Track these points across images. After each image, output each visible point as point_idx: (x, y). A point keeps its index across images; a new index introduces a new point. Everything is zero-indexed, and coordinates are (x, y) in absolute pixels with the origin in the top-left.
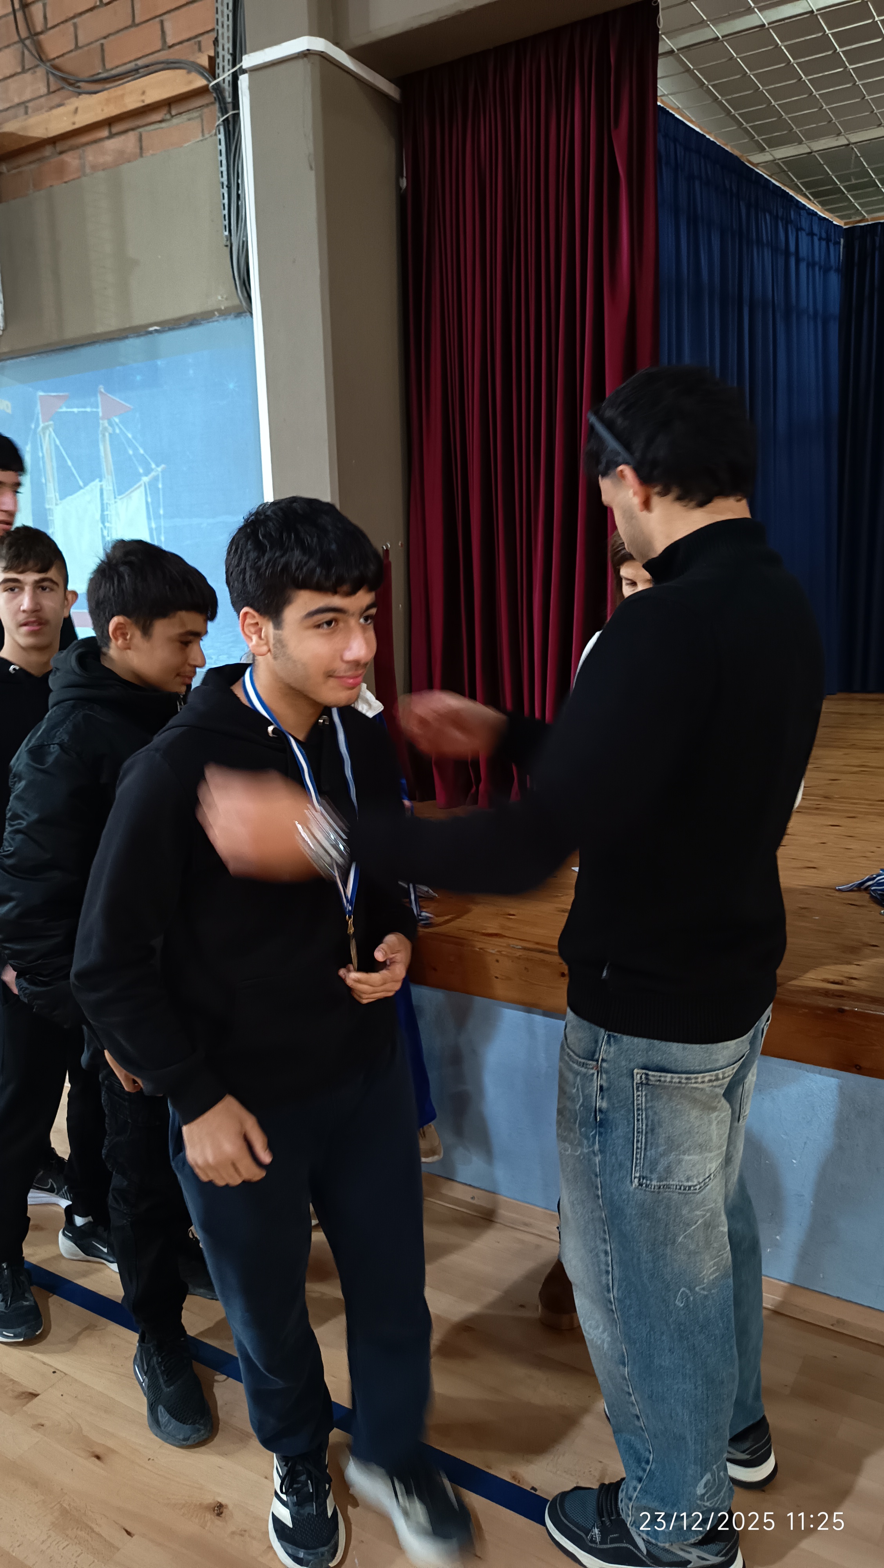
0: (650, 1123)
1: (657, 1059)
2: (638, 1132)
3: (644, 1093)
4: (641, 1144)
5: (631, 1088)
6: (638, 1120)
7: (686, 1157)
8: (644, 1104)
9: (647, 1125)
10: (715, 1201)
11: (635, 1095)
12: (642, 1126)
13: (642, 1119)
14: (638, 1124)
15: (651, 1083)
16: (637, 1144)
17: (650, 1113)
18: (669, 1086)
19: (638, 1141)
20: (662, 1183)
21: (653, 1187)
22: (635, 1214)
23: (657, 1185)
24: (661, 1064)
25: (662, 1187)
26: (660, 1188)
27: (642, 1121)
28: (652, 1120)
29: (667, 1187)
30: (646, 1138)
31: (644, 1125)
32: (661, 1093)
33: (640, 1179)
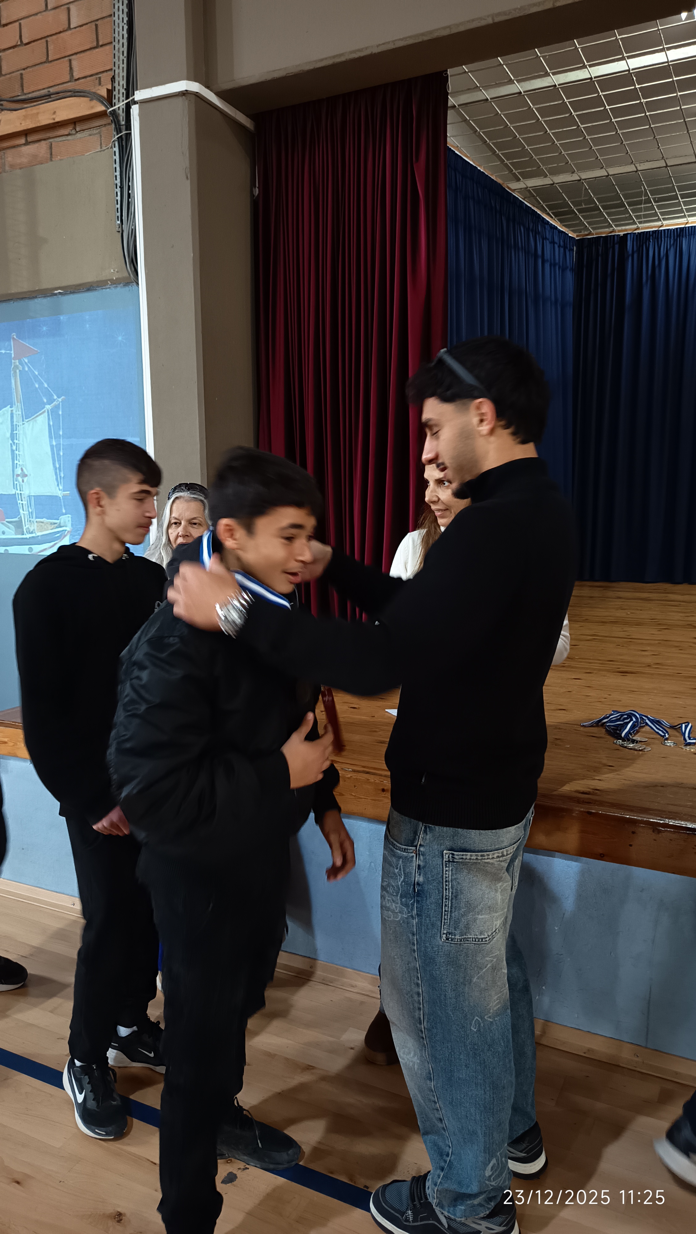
0: (454, 891)
1: (460, 842)
2: (446, 899)
3: (450, 869)
5: (441, 866)
6: (446, 889)
7: (480, 917)
9: (452, 893)
10: (499, 950)
11: (444, 870)
12: (449, 894)
13: (449, 888)
14: (446, 892)
15: (455, 861)
16: (445, 908)
17: (455, 883)
18: (469, 862)
19: (446, 905)
20: (462, 937)
21: (456, 940)
22: (443, 962)
23: (459, 939)
24: (463, 846)
25: (462, 940)
26: (461, 941)
27: (449, 890)
28: (456, 889)
29: (467, 939)
30: (452, 903)
31: (450, 893)
32: (462, 868)
33: (447, 936)
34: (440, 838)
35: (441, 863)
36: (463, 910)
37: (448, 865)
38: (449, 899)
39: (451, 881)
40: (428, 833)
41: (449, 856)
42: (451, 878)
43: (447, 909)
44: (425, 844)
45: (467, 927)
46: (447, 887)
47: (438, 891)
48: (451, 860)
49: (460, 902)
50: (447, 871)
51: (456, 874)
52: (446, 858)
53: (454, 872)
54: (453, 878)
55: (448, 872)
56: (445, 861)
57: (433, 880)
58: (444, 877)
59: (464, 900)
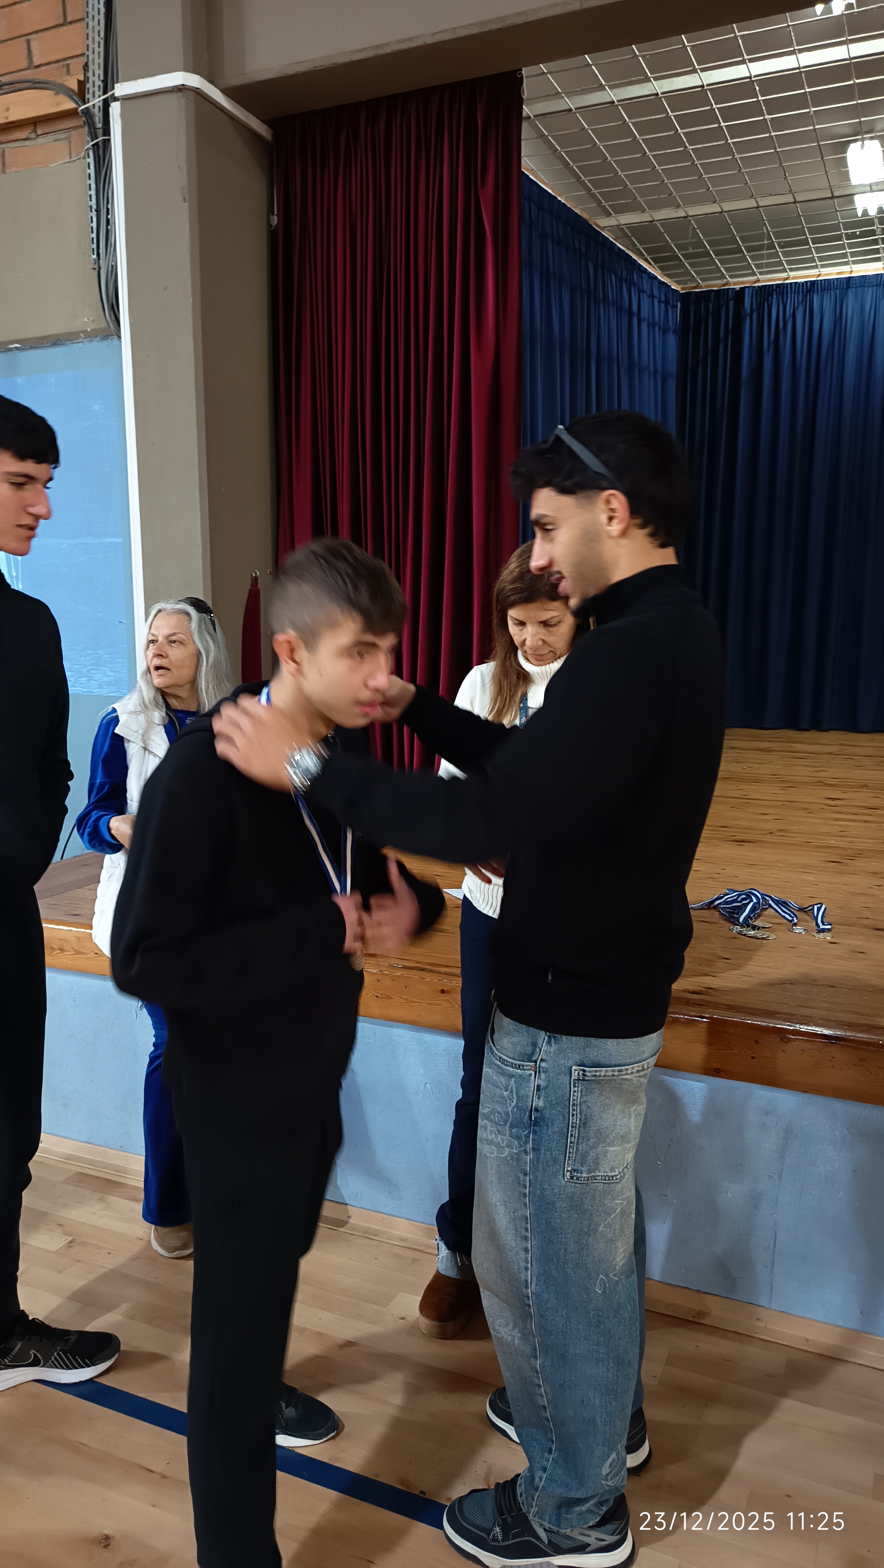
0: (583, 1117)
1: (594, 1055)
2: (573, 1127)
3: (580, 1089)
4: (575, 1138)
5: (568, 1086)
6: (573, 1115)
9: (580, 1120)
10: (630, 1190)
11: (572, 1091)
12: (577, 1121)
13: (577, 1114)
14: (572, 1119)
15: (586, 1078)
16: (570, 1139)
18: (603, 1080)
19: (572, 1135)
20: (590, 1175)
21: (583, 1179)
22: (565, 1207)
23: (586, 1177)
24: (596, 1060)
25: (590, 1179)
26: (588, 1180)
27: (576, 1116)
28: (585, 1115)
29: (595, 1178)
30: (579, 1132)
31: (578, 1119)
32: (594, 1089)
33: (571, 1173)
34: (568, 1051)
35: (568, 1082)
36: (592, 1140)
37: (577, 1085)
38: (576, 1128)
39: (580, 1104)
40: (553, 1044)
41: (579, 1075)
42: (580, 1101)
43: (573, 1140)
44: (548, 1059)
45: (596, 1163)
46: (575, 1113)
47: (563, 1117)
48: (581, 1078)
49: (589, 1130)
50: (575, 1091)
51: (586, 1095)
52: (575, 1076)
53: (584, 1093)
54: (582, 1100)
55: (576, 1095)
56: (574, 1080)
57: (557, 1103)
58: (571, 1100)
59: (594, 1128)
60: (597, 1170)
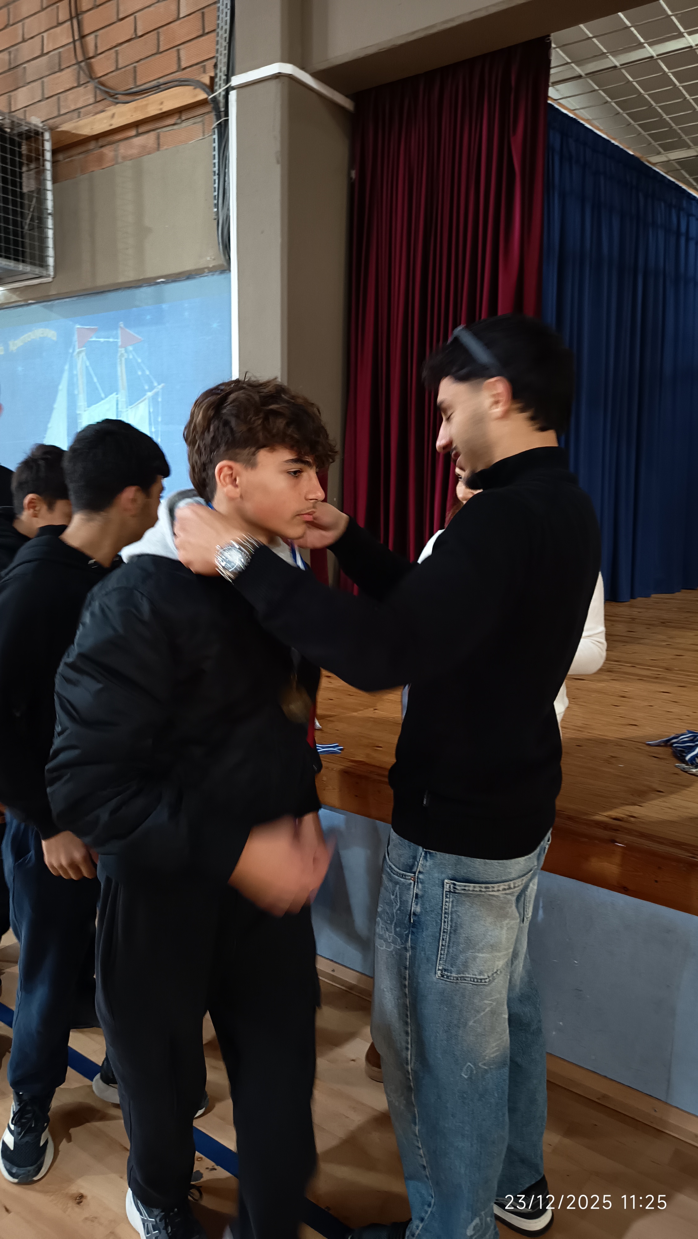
0: (454, 925)
1: (463, 872)
2: (444, 932)
3: (451, 900)
4: (446, 942)
5: (441, 897)
6: (445, 922)
7: (481, 955)
8: (450, 909)
9: (451, 927)
10: (500, 993)
11: (444, 901)
12: (448, 927)
13: (448, 921)
14: (444, 925)
15: (457, 891)
16: (442, 942)
17: (454, 916)
18: (472, 894)
19: (443, 940)
20: (459, 975)
21: (452, 978)
22: (436, 1000)
23: (456, 977)
24: (466, 876)
25: (459, 979)
27: (448, 923)
28: (455, 923)
29: (464, 979)
30: (450, 937)
32: (464, 901)
33: (442, 971)
34: (441, 866)
35: (441, 893)
36: (461, 946)
37: (448, 896)
38: (447, 933)
39: (451, 913)
40: (428, 859)
41: (450, 887)
42: (451, 911)
43: (444, 944)
44: (424, 871)
45: (466, 966)
46: (446, 920)
47: (436, 923)
48: (452, 891)
49: (459, 937)
50: (447, 902)
51: (456, 906)
52: (446, 888)
53: (454, 904)
54: (453, 910)
55: (448, 905)
56: (446, 892)
57: (431, 911)
58: (444, 909)
59: (464, 935)
60: (466, 971)
